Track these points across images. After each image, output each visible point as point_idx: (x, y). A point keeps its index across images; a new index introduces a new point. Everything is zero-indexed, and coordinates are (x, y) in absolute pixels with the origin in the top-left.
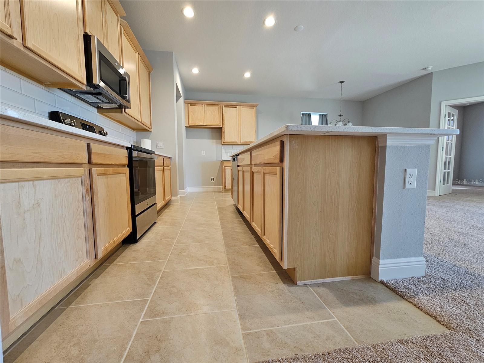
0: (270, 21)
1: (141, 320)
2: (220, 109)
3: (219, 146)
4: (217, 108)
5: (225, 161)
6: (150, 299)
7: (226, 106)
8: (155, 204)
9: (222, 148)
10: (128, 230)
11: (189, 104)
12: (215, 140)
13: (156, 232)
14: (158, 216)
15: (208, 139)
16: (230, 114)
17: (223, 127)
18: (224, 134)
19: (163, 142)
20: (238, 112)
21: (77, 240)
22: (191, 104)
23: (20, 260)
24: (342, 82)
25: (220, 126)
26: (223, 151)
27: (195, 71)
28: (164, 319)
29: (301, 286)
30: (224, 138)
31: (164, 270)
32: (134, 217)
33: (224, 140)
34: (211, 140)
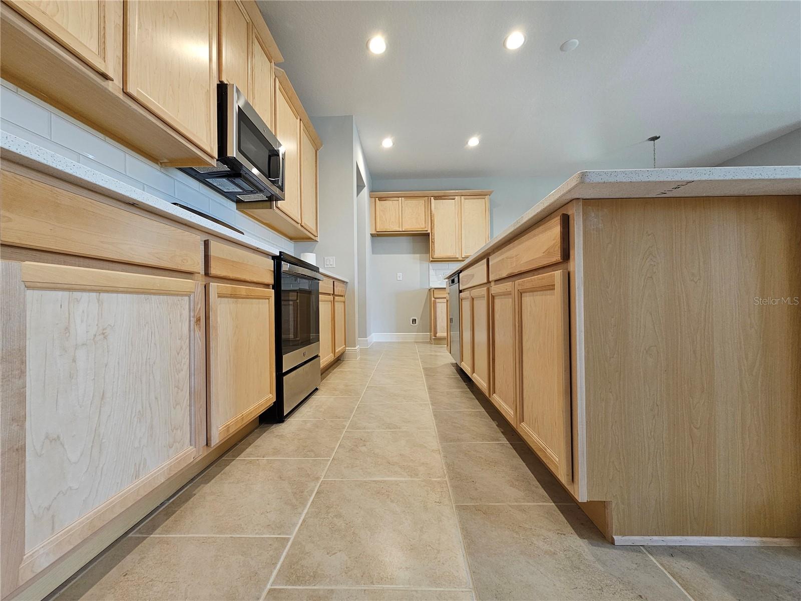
0: (515, 40)
1: (269, 587)
2: (426, 203)
3: (426, 264)
4: (421, 202)
5: (435, 288)
6: (292, 537)
7: (437, 198)
8: (317, 356)
9: (431, 267)
10: (270, 398)
11: (377, 199)
12: (418, 256)
13: (317, 406)
14: (322, 379)
15: (410, 253)
16: (444, 210)
17: (431, 233)
18: (434, 245)
19: (335, 257)
20: (457, 206)
21: (175, 408)
22: (381, 199)
23: (58, 437)
24: (654, 139)
25: (427, 231)
26: (432, 272)
27: (388, 143)
28: (314, 590)
29: (623, 547)
30: (433, 251)
31: (324, 478)
32: (280, 375)
33: (434, 254)
34: (412, 256)
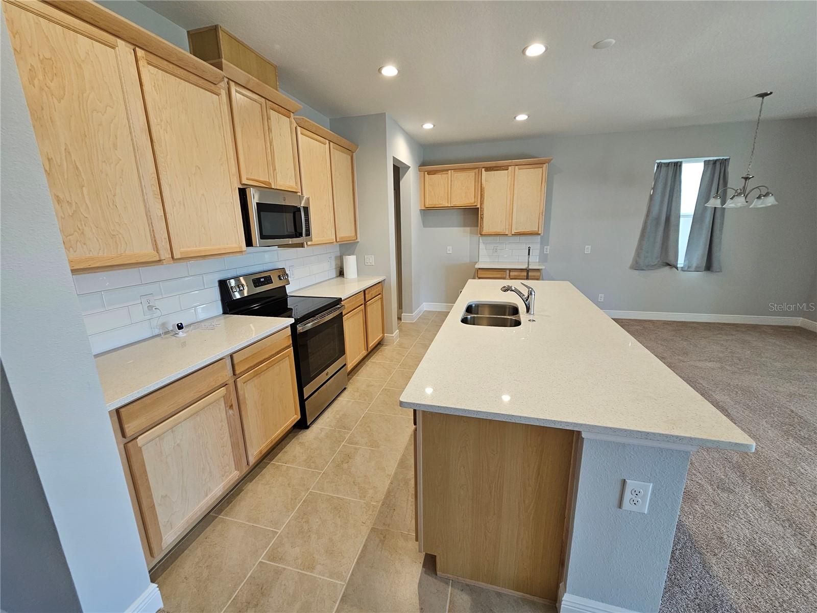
0: (536, 50)
1: (260, 560)
2: (477, 176)
3: (476, 238)
4: (472, 174)
6: (280, 531)
7: (488, 169)
8: (345, 365)
9: (481, 241)
10: (296, 417)
11: (426, 173)
12: (468, 229)
14: (349, 379)
15: (460, 227)
16: (495, 182)
17: (481, 208)
18: (483, 220)
19: (373, 256)
20: (509, 178)
22: (429, 173)
24: (763, 95)
25: (476, 206)
26: (482, 246)
27: (428, 126)
30: (482, 227)
31: (312, 489)
32: (302, 401)
33: (482, 231)
34: (462, 229)
